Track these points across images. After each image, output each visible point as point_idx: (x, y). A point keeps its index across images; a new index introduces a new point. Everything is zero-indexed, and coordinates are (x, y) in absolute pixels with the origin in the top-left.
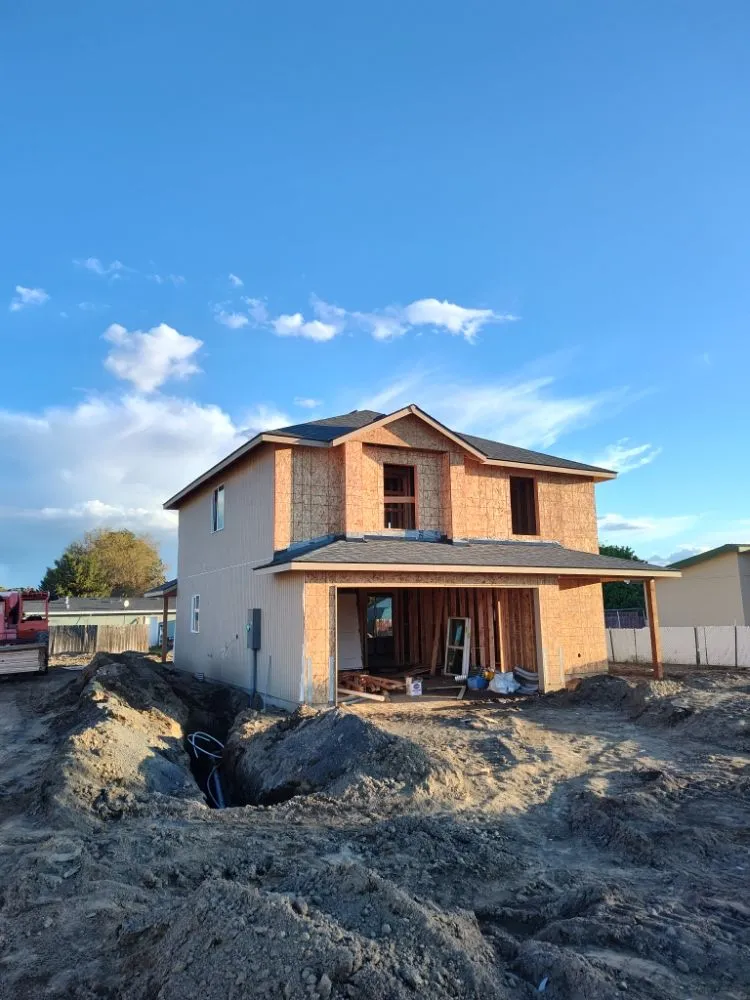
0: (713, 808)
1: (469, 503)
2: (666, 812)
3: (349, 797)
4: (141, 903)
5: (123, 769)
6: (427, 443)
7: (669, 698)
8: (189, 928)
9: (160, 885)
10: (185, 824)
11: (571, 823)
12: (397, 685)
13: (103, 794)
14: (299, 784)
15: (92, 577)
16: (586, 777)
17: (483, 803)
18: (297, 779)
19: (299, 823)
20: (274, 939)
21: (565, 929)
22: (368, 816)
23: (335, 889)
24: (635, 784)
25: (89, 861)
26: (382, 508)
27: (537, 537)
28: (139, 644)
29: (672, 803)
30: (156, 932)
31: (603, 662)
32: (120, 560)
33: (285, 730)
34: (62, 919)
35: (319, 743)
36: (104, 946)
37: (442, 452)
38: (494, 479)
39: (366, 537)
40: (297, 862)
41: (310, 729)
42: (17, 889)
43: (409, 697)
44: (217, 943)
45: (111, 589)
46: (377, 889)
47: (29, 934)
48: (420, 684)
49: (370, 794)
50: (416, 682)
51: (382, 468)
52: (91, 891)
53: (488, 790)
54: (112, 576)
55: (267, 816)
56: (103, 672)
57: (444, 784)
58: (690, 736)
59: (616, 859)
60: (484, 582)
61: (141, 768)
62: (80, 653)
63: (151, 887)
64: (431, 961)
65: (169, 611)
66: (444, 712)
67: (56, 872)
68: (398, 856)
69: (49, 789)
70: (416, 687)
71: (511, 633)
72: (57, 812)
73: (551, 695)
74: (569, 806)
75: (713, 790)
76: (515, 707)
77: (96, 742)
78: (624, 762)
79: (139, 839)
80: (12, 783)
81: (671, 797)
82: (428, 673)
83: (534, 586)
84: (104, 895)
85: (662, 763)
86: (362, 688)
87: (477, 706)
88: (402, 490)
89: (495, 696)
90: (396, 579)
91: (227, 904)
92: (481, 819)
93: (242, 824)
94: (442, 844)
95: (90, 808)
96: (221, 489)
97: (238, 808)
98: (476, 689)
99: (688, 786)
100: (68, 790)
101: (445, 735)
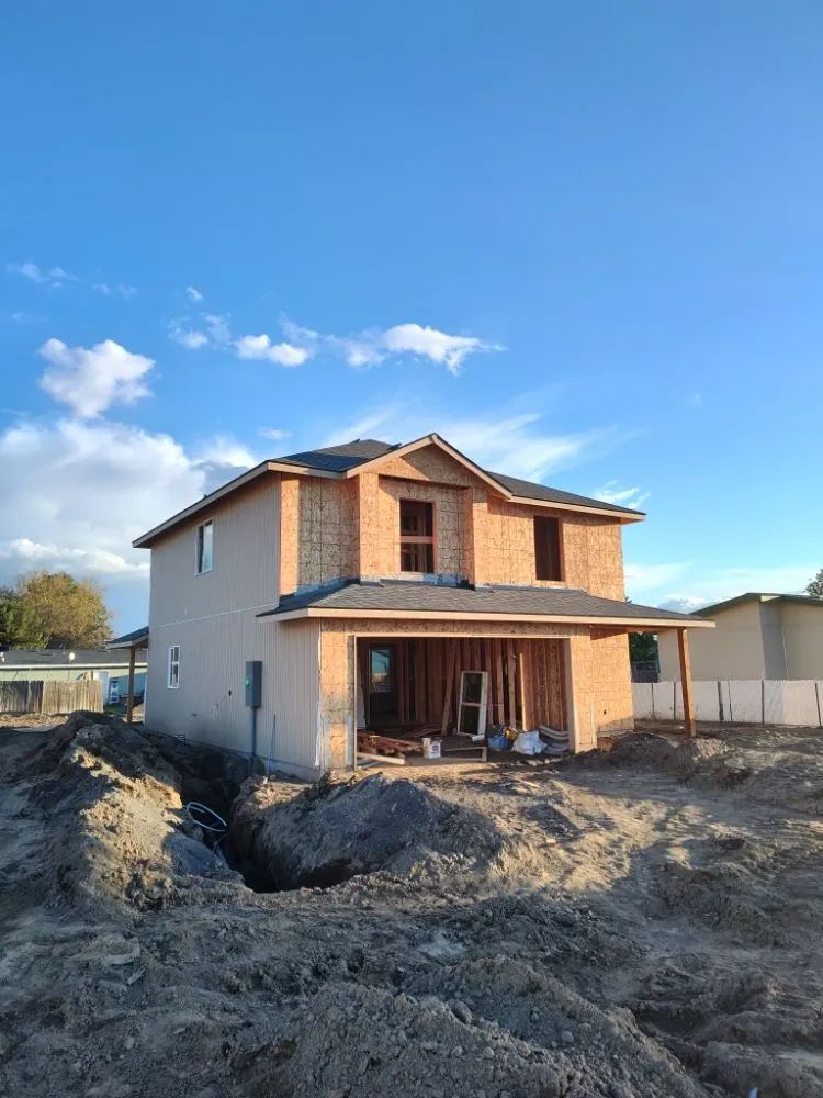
0: (812, 879)
1: (491, 544)
2: (764, 885)
3: (416, 876)
4: (230, 1012)
5: (145, 848)
6: (448, 477)
7: (719, 759)
8: (326, 1046)
9: (244, 989)
10: (239, 912)
11: (666, 900)
12: (413, 746)
13: (137, 881)
14: (350, 861)
15: (25, 626)
16: (661, 847)
17: (562, 879)
18: (346, 856)
19: (368, 908)
20: (449, 1056)
21: (738, 1026)
22: (443, 897)
23: (488, 990)
24: (717, 854)
25: (152, 963)
26: (398, 548)
27: (562, 583)
28: (92, 703)
29: (765, 874)
30: (276, 1051)
31: (629, 719)
32: (57, 606)
33: (315, 799)
34: (144, 1038)
35: (366, 814)
36: (211, 1070)
37: (464, 488)
38: (517, 519)
39: (383, 581)
40: (393, 955)
41: (350, 798)
42: (77, 1001)
43: (429, 759)
44: (374, 1063)
45: (47, 639)
46: (540, 989)
47: (109, 1058)
48: (439, 745)
49: (439, 871)
50: (435, 743)
51: (399, 503)
52: (169, 1001)
53: (564, 864)
54: (49, 625)
55: (329, 900)
56: (84, 734)
57: (517, 858)
58: (754, 798)
59: (737, 939)
60: (513, 632)
61: (164, 846)
62: (24, 713)
63: (234, 993)
64: (632, 1075)
65: (136, 664)
66: (475, 777)
67: (117, 978)
68: (504, 944)
69: (71, 875)
70: (435, 748)
71: (535, 689)
72: (88, 903)
73: (583, 755)
74: (655, 879)
75: (803, 858)
76: (551, 770)
77: (110, 817)
78: (693, 829)
79: (201, 933)
80: (12, 868)
81: (762, 866)
82: (439, 732)
83: (565, 637)
84: (187, 1005)
85: (736, 829)
86: (374, 750)
87: (507, 768)
88: (415, 529)
89: (524, 758)
90: (421, 628)
91: (370, 1013)
92: (566, 897)
93: (305, 910)
94: (546, 928)
95: (124, 896)
96: (208, 524)
97: (294, 892)
98: (498, 750)
99: (775, 854)
100: (95, 876)
101: (489, 802)
